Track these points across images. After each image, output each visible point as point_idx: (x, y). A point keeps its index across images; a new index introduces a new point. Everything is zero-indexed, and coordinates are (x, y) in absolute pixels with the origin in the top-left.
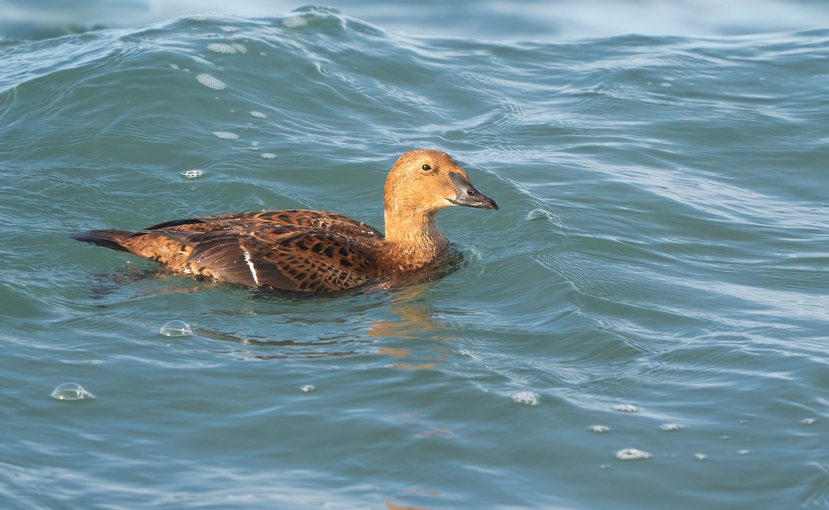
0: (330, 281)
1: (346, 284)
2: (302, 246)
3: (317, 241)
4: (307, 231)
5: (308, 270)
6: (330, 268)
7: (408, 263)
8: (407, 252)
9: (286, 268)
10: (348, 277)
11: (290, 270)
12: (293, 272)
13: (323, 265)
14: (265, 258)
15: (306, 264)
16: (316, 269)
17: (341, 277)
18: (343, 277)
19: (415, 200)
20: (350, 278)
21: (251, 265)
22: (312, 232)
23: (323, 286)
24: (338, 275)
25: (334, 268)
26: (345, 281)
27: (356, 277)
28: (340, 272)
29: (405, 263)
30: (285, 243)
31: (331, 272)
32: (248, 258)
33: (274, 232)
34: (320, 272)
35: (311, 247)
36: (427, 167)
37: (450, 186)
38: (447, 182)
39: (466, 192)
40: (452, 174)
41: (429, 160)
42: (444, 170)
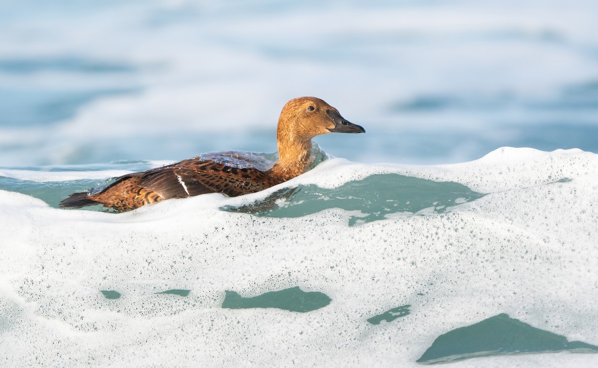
0: (238, 188)
2: (215, 169)
11: (210, 184)
13: (232, 179)
14: (192, 178)
15: (220, 180)
17: (245, 185)
19: (305, 131)
24: (243, 184)
25: (239, 180)
28: (245, 182)
31: (238, 183)
32: (180, 179)
34: (230, 183)
35: (220, 169)
36: (312, 108)
37: (329, 120)
38: (327, 117)
39: (341, 123)
40: (328, 111)
41: (312, 103)
42: (323, 109)
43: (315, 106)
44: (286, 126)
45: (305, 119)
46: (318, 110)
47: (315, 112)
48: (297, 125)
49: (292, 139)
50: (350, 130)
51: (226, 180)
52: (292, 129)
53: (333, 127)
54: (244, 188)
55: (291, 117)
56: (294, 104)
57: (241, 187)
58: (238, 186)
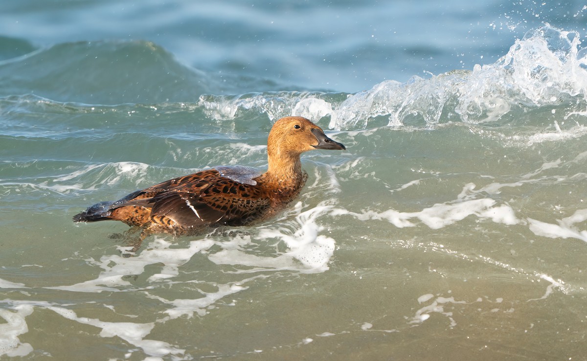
0: (242, 207)
1: (251, 206)
2: (216, 191)
3: (224, 185)
4: (216, 181)
5: (227, 203)
6: (239, 200)
7: (283, 187)
8: (281, 180)
9: (214, 205)
10: (251, 202)
11: (216, 206)
12: (219, 207)
13: (234, 199)
14: (199, 201)
15: (224, 201)
16: (231, 202)
17: (247, 203)
18: (248, 203)
19: (291, 147)
20: (253, 202)
21: (192, 207)
22: (218, 181)
23: (239, 210)
24: (245, 202)
25: (241, 199)
26: (250, 204)
27: (256, 201)
28: (245, 201)
29: (282, 187)
30: (206, 191)
31: (240, 202)
32: (189, 204)
33: (196, 186)
34: (234, 204)
35: (221, 190)
36: (297, 127)
37: (313, 137)
38: (311, 135)
39: (323, 140)
40: (312, 130)
41: (298, 122)
42: (308, 128)
43: (300, 125)
44: (273, 141)
45: (292, 136)
46: (303, 128)
47: (300, 130)
48: (284, 140)
49: (279, 153)
50: (331, 147)
51: (229, 201)
52: (279, 144)
53: (316, 144)
54: (247, 206)
55: (279, 134)
56: (282, 123)
57: (244, 206)
58: (241, 205)
